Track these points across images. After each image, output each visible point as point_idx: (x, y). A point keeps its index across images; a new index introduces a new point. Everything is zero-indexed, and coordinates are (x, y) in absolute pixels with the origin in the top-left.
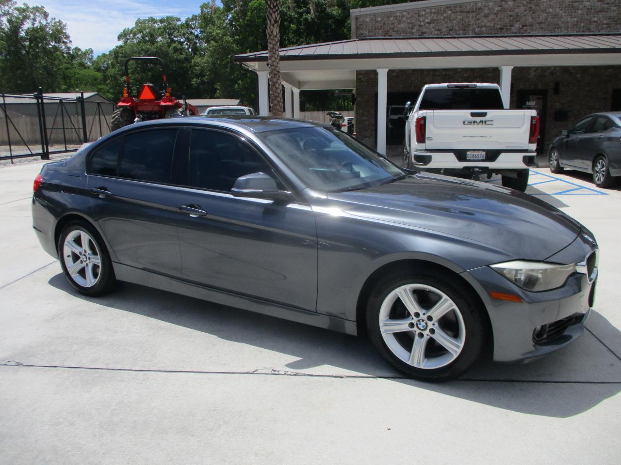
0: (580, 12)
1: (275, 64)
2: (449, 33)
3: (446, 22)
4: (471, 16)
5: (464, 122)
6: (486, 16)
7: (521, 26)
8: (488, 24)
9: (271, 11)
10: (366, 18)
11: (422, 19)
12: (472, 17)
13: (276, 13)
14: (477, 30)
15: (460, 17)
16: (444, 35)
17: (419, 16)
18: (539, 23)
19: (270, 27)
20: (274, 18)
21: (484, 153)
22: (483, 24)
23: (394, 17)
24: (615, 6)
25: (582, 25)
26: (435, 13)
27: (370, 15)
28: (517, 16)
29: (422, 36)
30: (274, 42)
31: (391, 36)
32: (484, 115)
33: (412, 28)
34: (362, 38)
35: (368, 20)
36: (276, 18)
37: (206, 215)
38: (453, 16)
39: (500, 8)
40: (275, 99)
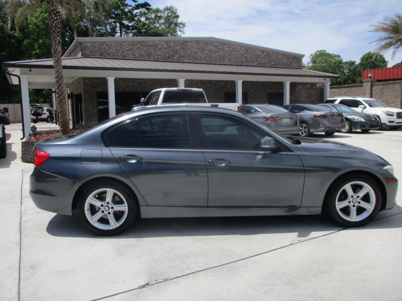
0: (206, 51)
1: (60, 71)
2: (140, 57)
3: (138, 51)
4: (151, 49)
6: (160, 49)
7: (179, 57)
8: (161, 54)
9: (56, 35)
10: (88, 43)
11: (123, 47)
12: (153, 49)
13: (59, 37)
14: (156, 57)
15: (145, 49)
16: (137, 58)
17: (122, 45)
18: (188, 56)
19: (55, 46)
20: (58, 40)
22: (159, 54)
23: (106, 45)
24: (222, 50)
25: (208, 58)
26: (131, 45)
27: (90, 42)
28: (176, 51)
29: (124, 58)
30: (59, 56)
31: (105, 56)
32: (217, 106)
33: (118, 53)
34: (85, 56)
35: (89, 45)
36: (59, 40)
37: (230, 164)
38: (142, 48)
39: (167, 46)
40: (61, 95)
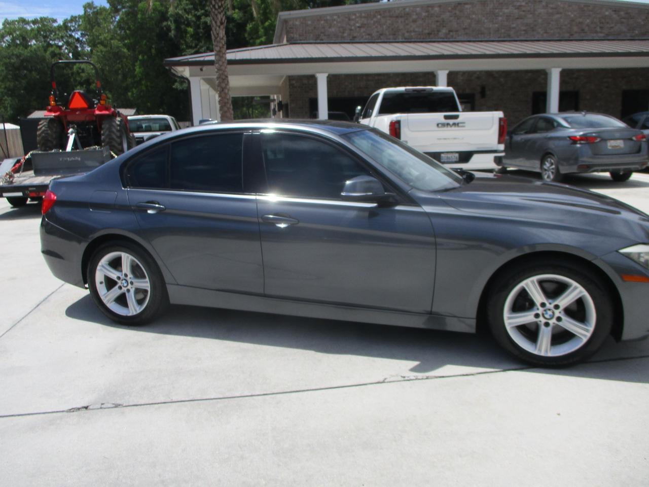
0: (500, 18)
1: (223, 68)
2: (380, 37)
3: (376, 27)
4: (400, 21)
5: (438, 125)
6: (414, 21)
7: (447, 31)
8: (417, 30)
9: (216, 12)
10: (296, 21)
11: (352, 23)
12: (401, 22)
13: (222, 14)
14: (407, 35)
15: (389, 22)
16: (375, 40)
17: (349, 20)
18: (465, 29)
19: (216, 29)
20: (220, 19)
21: (457, 155)
22: (412, 29)
23: (324, 20)
24: (531, 14)
25: (503, 31)
26: (365, 17)
27: (299, 18)
28: (443, 21)
29: (353, 41)
30: (221, 45)
31: (322, 40)
32: (456, 117)
33: (343, 33)
34: (292, 42)
35: (297, 23)
36: (222, 19)
37: (298, 223)
38: (383, 21)
39: (427, 14)
40: (225, 106)
